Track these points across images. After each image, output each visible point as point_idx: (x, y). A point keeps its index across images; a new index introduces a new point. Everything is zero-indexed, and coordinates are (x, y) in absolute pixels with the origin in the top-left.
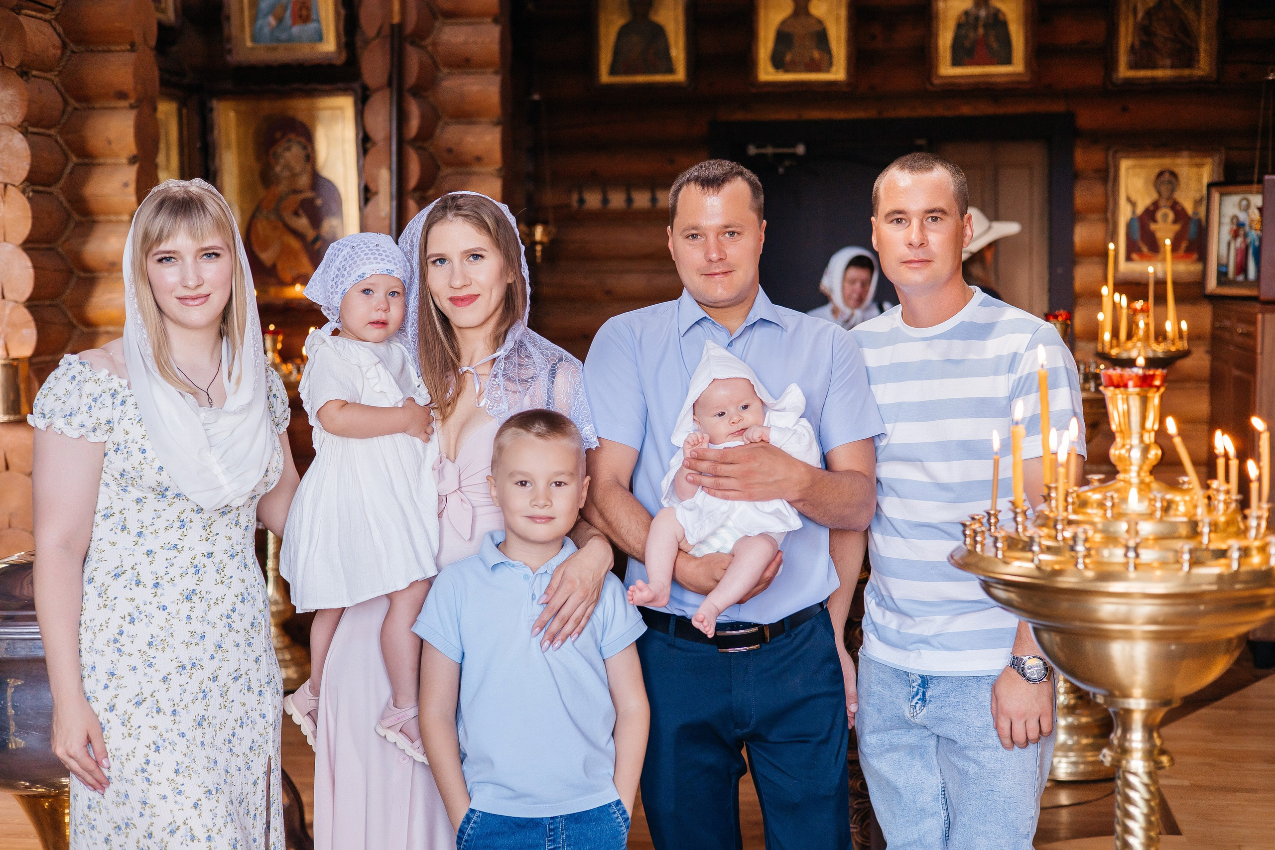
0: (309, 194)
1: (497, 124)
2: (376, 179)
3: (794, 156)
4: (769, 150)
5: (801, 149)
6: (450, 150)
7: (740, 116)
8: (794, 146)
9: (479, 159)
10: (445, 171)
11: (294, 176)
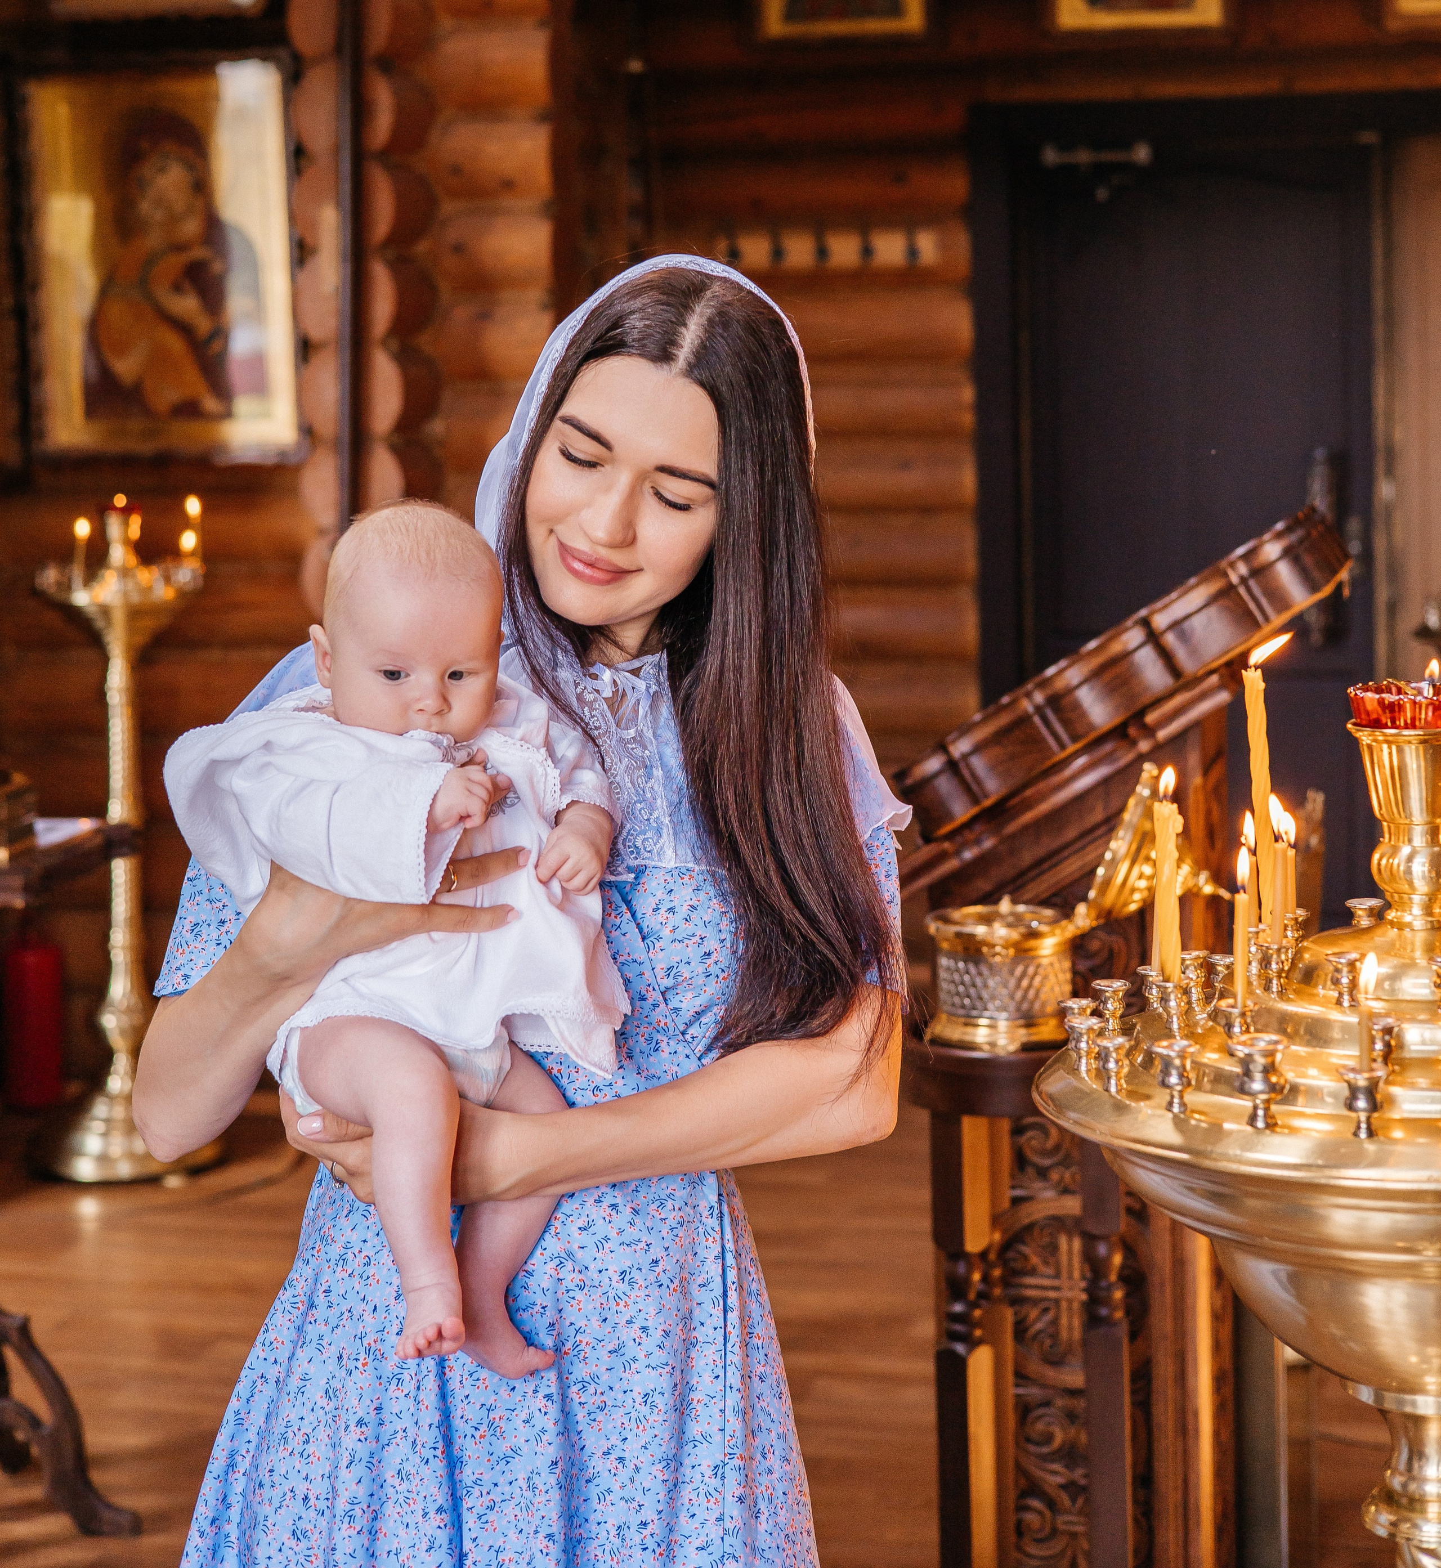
0: (199, 253)
1: (543, 117)
2: (313, 225)
3: (1129, 167)
4: (1083, 157)
5: (1142, 154)
6: (456, 170)
7: (1026, 93)
8: (1127, 145)
9: (508, 185)
10: (448, 207)
11: (173, 220)
